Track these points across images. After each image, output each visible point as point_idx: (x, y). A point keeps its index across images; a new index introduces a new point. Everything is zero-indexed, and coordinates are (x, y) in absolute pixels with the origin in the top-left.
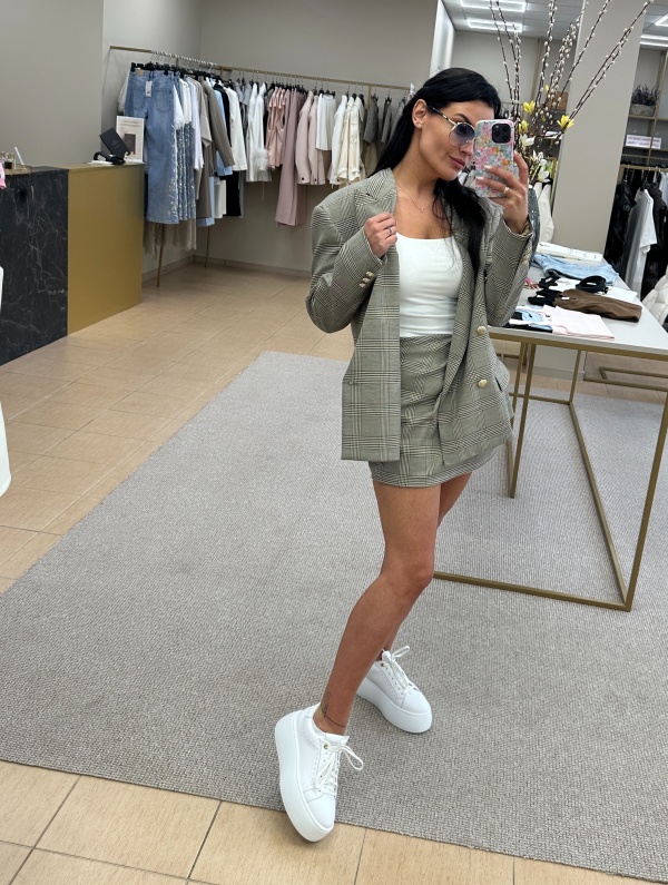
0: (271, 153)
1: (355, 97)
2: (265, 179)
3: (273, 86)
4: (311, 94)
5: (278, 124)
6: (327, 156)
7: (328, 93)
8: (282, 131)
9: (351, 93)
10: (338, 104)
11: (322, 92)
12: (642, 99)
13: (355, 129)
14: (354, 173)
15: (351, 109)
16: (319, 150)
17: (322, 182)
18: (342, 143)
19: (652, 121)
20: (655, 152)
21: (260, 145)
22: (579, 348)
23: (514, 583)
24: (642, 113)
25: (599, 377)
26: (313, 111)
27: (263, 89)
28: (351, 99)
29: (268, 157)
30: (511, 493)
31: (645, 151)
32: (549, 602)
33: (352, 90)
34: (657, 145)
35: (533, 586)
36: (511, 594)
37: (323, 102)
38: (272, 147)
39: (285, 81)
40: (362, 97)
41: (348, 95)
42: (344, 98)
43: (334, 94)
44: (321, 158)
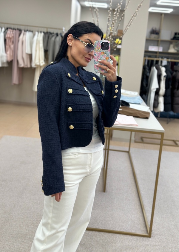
0: (8, 56)
1: (41, 32)
2: (6, 65)
3: (7, 29)
4: (23, 32)
5: (11, 44)
6: (30, 56)
7: (30, 31)
8: (12, 46)
9: (40, 31)
10: (34, 35)
11: (27, 30)
12: (154, 32)
13: (41, 45)
14: (42, 63)
15: (39, 37)
16: (27, 54)
17: (29, 66)
18: (36, 51)
19: (158, 41)
20: (160, 53)
21: (3, 52)
22: (131, 130)
23: (104, 228)
24: (155, 38)
25: (140, 141)
26: (24, 39)
27: (3, 30)
28: (40, 33)
29: (7, 57)
30: (104, 190)
31: (156, 52)
32: (118, 236)
33: (40, 29)
34: (161, 50)
35: (111, 229)
36: (102, 233)
37: (28, 35)
38: (8, 53)
39: (12, 26)
40: (44, 32)
41: (38, 32)
42: (37, 33)
43: (32, 31)
44: (28, 56)
